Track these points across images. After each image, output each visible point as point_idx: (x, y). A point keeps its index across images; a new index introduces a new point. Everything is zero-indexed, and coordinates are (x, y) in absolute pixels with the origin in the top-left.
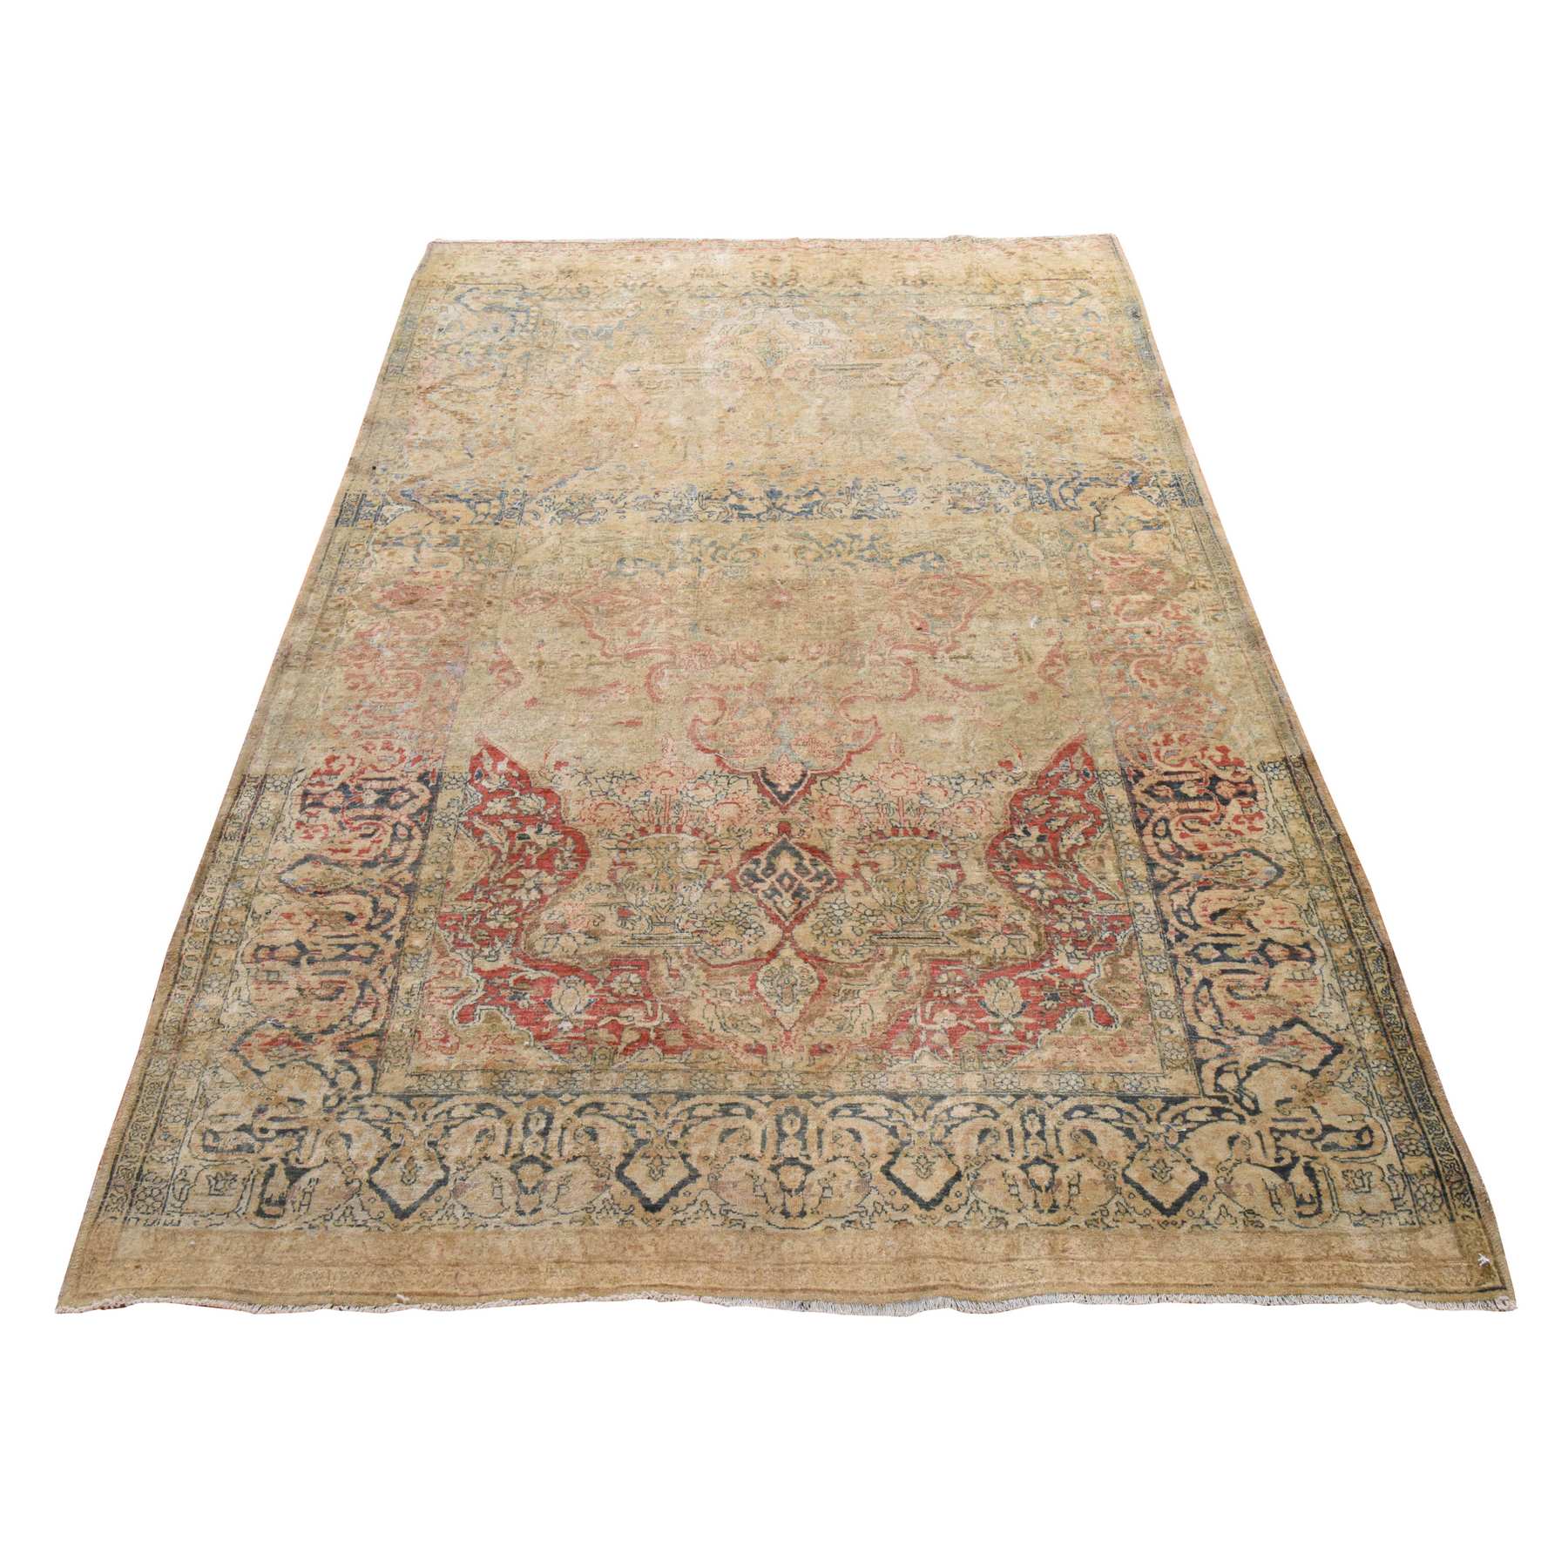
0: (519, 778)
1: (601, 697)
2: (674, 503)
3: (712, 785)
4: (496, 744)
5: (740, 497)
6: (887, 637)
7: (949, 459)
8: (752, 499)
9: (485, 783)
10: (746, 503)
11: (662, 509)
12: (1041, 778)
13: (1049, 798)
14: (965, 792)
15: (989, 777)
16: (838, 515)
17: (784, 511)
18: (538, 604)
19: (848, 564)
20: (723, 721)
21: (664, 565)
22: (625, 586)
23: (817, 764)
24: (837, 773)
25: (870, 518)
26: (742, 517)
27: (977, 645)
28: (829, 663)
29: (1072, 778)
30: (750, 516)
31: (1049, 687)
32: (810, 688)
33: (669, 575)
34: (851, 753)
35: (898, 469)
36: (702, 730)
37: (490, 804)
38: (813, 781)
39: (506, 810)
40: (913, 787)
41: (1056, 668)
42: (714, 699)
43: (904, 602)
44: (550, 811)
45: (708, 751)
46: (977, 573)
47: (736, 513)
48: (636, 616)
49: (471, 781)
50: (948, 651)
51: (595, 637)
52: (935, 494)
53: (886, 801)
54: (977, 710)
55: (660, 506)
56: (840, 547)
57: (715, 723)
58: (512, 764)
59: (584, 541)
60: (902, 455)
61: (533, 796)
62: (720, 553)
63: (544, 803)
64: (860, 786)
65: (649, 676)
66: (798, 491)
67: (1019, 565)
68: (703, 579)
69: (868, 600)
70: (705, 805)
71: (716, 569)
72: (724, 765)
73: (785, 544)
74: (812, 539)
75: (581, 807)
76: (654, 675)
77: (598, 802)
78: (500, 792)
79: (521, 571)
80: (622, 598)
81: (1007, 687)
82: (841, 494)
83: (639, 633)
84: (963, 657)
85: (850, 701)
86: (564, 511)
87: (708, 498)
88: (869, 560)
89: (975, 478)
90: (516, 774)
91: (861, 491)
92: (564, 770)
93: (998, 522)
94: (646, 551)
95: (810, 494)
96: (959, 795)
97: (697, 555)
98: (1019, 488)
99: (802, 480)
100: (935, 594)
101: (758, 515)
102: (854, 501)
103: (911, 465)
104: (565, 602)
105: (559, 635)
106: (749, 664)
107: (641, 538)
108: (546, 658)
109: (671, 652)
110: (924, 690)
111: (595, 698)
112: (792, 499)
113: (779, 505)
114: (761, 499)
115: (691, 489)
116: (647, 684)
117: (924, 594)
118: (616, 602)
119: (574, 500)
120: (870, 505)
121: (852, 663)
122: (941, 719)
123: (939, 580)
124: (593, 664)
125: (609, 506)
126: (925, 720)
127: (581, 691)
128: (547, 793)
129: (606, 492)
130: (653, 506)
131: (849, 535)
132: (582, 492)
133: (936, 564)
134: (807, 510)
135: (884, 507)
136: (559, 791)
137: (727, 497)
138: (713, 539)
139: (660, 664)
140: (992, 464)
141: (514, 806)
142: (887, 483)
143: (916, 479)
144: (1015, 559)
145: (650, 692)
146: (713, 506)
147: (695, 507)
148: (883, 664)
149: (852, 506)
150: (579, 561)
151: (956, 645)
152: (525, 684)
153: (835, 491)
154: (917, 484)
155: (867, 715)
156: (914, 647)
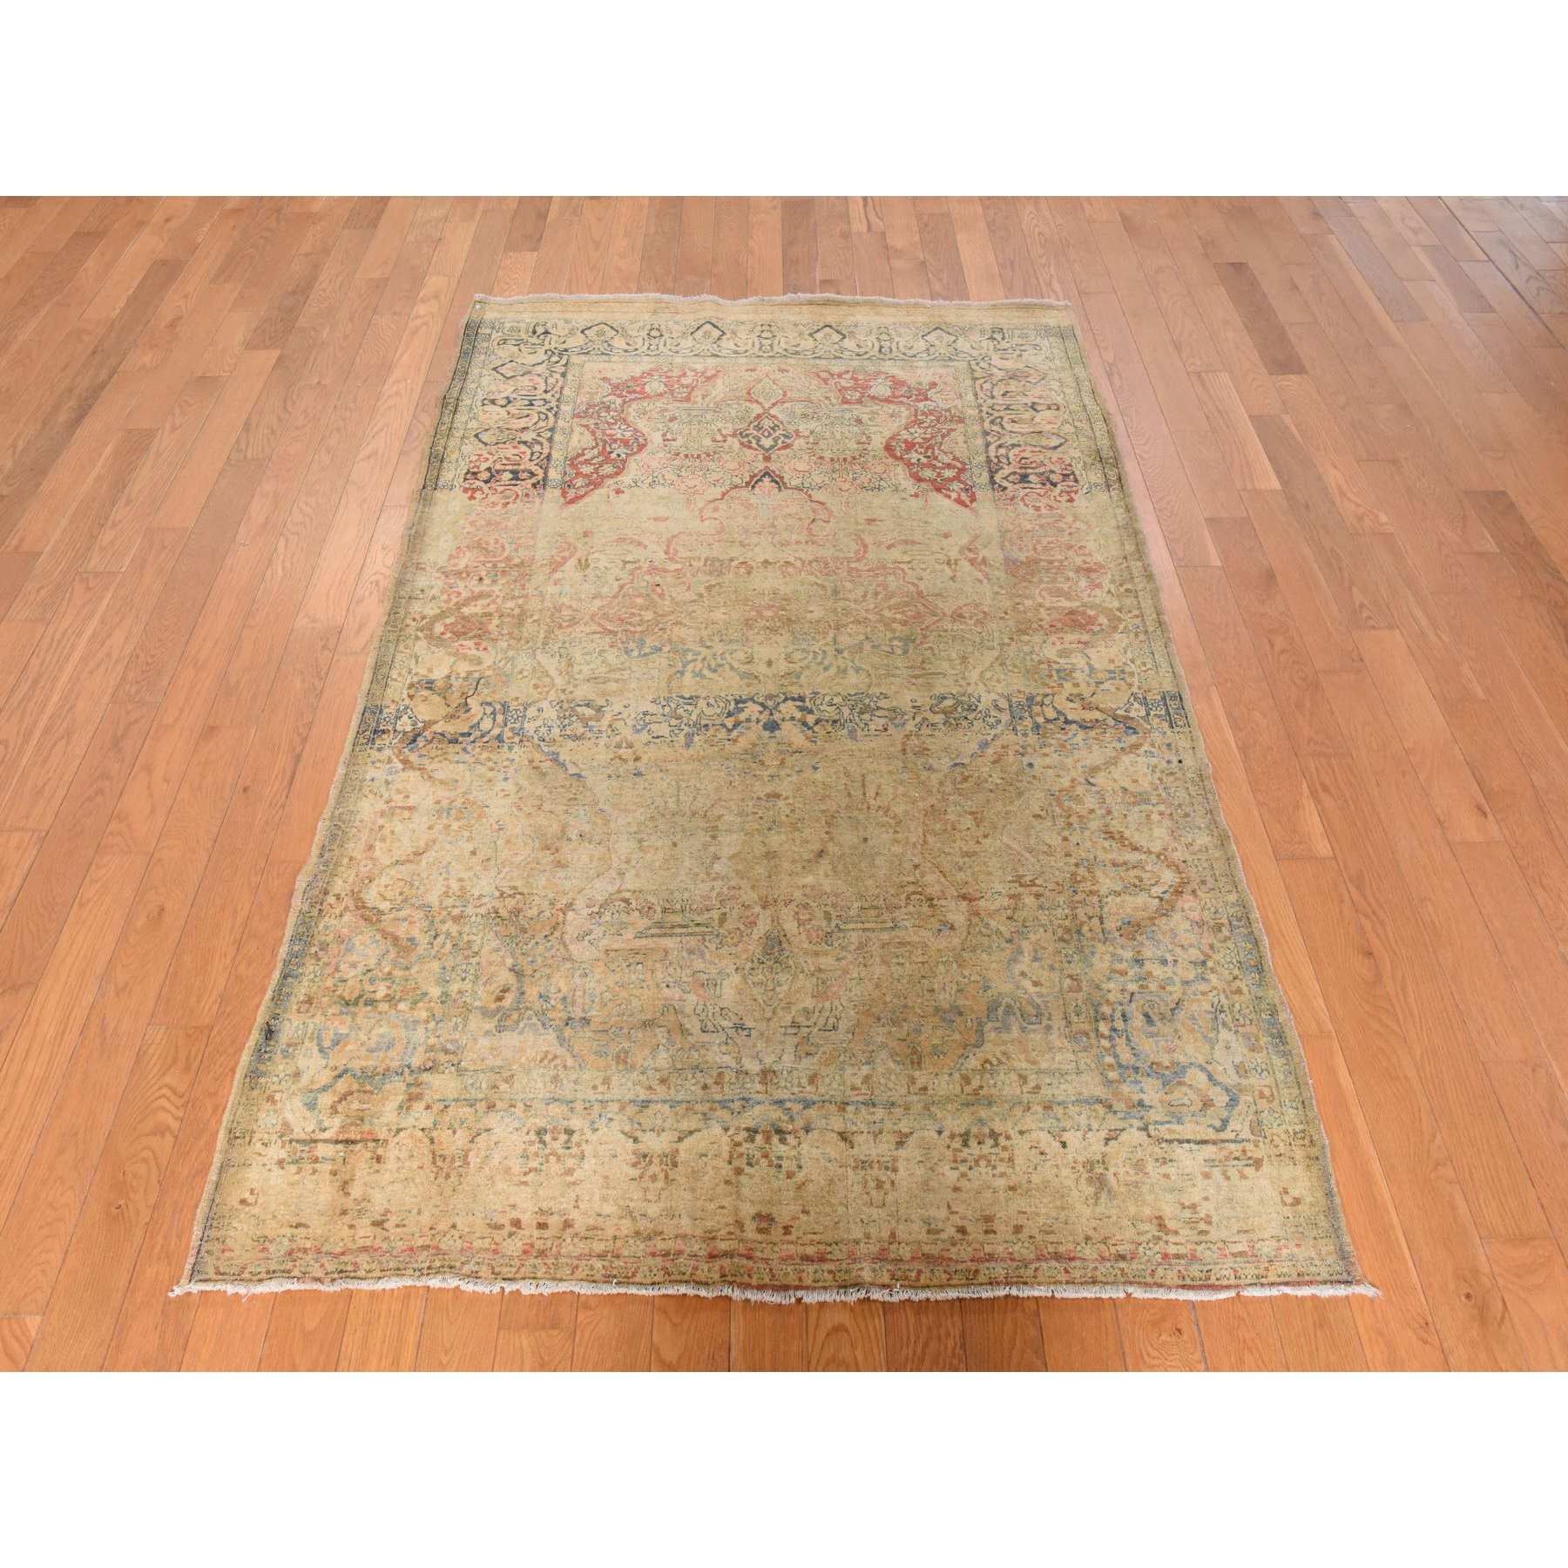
0: (940, 488)
1: (898, 538)
2: (866, 717)
3: (813, 483)
5: (805, 724)
6: (684, 580)
7: (590, 774)
8: (793, 718)
9: (962, 486)
10: (798, 715)
11: (878, 708)
12: (599, 485)
13: (598, 473)
15: (632, 484)
16: (712, 701)
17: (762, 705)
18: (966, 612)
19: (707, 647)
20: (808, 521)
21: (867, 646)
22: (898, 627)
23: (744, 493)
24: (731, 488)
25: (682, 697)
26: (802, 699)
27: (617, 572)
28: (732, 560)
29: (579, 485)
30: (793, 699)
31: (572, 540)
32: (747, 542)
34: (721, 499)
35: (645, 759)
36: (823, 515)
37: (954, 474)
38: (748, 484)
39: (943, 471)
40: (684, 480)
41: (562, 555)
42: (815, 536)
43: (666, 609)
44: (915, 470)
45: (817, 502)
46: (598, 636)
47: (808, 704)
48: (883, 600)
49: (971, 487)
50: (639, 568)
51: (913, 584)
52: (615, 724)
53: (702, 473)
54: (629, 525)
55: (880, 713)
56: (713, 665)
57: (814, 520)
58: (949, 497)
59: (944, 675)
60: (637, 779)
61: (928, 479)
62: (819, 659)
63: (920, 474)
64: (718, 481)
65: (865, 552)
66: (748, 729)
67: (560, 645)
68: (832, 632)
69: (694, 612)
70: (817, 472)
71: (821, 642)
72: (806, 494)
73: (762, 669)
74: (737, 671)
75: (896, 472)
76: (861, 553)
77: (886, 474)
78: (950, 481)
79: (990, 644)
80: (898, 616)
81: (603, 540)
82: (706, 726)
83: (878, 585)
84: (630, 562)
85: (719, 533)
86: (970, 710)
87: (835, 722)
88: (689, 650)
89: (571, 744)
90: (943, 490)
91: (686, 729)
92: (912, 492)
93: (564, 691)
94: (886, 662)
95: (736, 725)
96: (655, 475)
97: (839, 657)
98: (532, 732)
99: (743, 741)
100: (639, 616)
101: (786, 699)
102: (694, 717)
103: (631, 764)
104: (944, 614)
105: (941, 586)
106: (792, 560)
107: (893, 676)
108: (946, 568)
109: (850, 570)
110: (664, 539)
111: (903, 537)
112: (754, 718)
113: (767, 712)
114: (783, 720)
115: (852, 735)
116: (865, 546)
117: (648, 615)
118: (903, 612)
119: (965, 723)
120: (680, 711)
121: (714, 560)
122: (656, 519)
123: (632, 629)
124: (909, 562)
125: (929, 715)
126: (667, 519)
127: (913, 543)
128: (920, 480)
129: (936, 733)
130: (886, 713)
131: (703, 677)
132: (960, 733)
133: (632, 645)
134: (740, 705)
135: (667, 709)
136: (912, 481)
137: (817, 723)
138: (826, 674)
139: (858, 560)
140: (549, 764)
141: (939, 474)
142: (658, 740)
143: (630, 746)
144: (562, 651)
145: (862, 540)
146: (831, 712)
147: (846, 711)
148: (691, 558)
149: (697, 711)
150: (943, 654)
151: (632, 573)
152: (956, 549)
153: (711, 731)
154: (629, 738)
155: (707, 523)
156: (666, 571)
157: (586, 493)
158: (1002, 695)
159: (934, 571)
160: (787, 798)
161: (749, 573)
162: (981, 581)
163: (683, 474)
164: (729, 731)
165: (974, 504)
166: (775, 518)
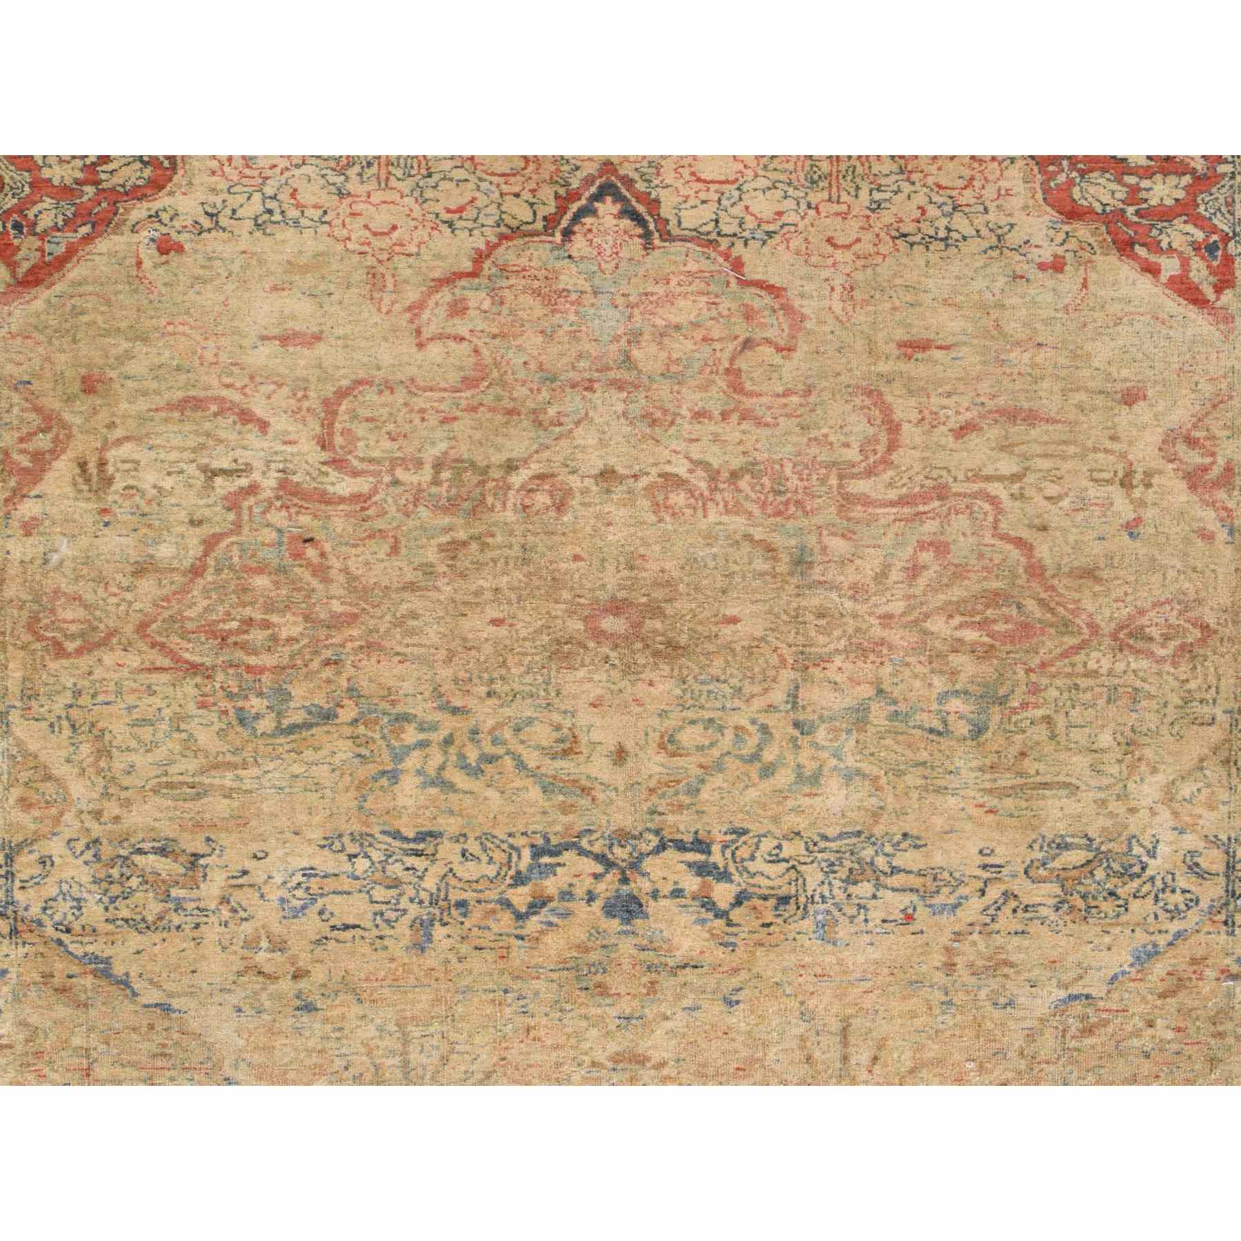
0: (1131, 244)
1: (990, 404)
2: (865, 889)
3: (748, 218)
4: (1192, 312)
5: (708, 904)
6: (380, 524)
7: (192, 1004)
8: (677, 893)
9: (1199, 235)
10: (691, 883)
11: (895, 870)
12: (103, 223)
13: (96, 183)
14: (257, 197)
15: (206, 223)
16: (473, 847)
17: (600, 858)
18: (1154, 625)
19: (455, 711)
20: (731, 347)
21: (879, 714)
22: (965, 664)
23: (539, 254)
24: (503, 237)
25: (397, 835)
26: (701, 845)
27: (191, 499)
28: (511, 466)
29: (45, 222)
30: (681, 847)
31: (52, 402)
32: (552, 412)
33: (866, 691)
34: (473, 274)
35: (319, 974)
36: (776, 327)
37: (1181, 194)
38: (550, 222)
39: (1145, 184)
40: (358, 208)
41: (30, 446)
42: (750, 394)
43: (337, 607)
44: (1062, 178)
45: (760, 284)
46: (164, 678)
47: (716, 857)
48: (932, 589)
49: (1226, 239)
50: (253, 489)
51: (1019, 542)
52: (237, 897)
53: (410, 183)
54: (209, 355)
55: (897, 880)
56: (472, 756)
57: (748, 344)
58: (1152, 270)
59: (1072, 789)
60: (305, 1018)
61: (1099, 209)
62: (749, 747)
63: (1076, 194)
64: (461, 210)
65: (892, 446)
66: (567, 914)
67: (67, 698)
68: (787, 675)
69: (414, 615)
70: (762, 183)
71: (758, 704)
72: (727, 256)
73: (600, 768)
74: (534, 774)
75: (1004, 184)
76: (881, 448)
77: (968, 193)
78: (1166, 215)
79: (1206, 710)
80: (970, 635)
81: (142, 405)
82: (462, 904)
83: (922, 546)
84: (223, 472)
85: (469, 383)
86: (1126, 874)
87: (784, 900)
88: (406, 718)
89: (135, 940)
90: (1141, 251)
91: (414, 910)
92: (1046, 255)
93: (97, 815)
94: (924, 755)
95: (537, 905)
96: (269, 191)
97: (804, 741)
98: (35, 911)
99: (554, 944)
100: (266, 625)
101: (662, 847)
102: (430, 883)
103: (286, 986)
104: (1094, 628)
105: (1097, 548)
106: (681, 468)
107: (938, 790)
108: (1117, 494)
109: (848, 500)
110: (313, 402)
111: (1001, 401)
112: (579, 892)
113: (612, 877)
114: (655, 895)
115: (825, 930)
116: (894, 428)
117: (290, 625)
118: (981, 625)
119: (1108, 907)
120: (396, 869)
121: (460, 465)
122: (285, 340)
123: (252, 660)
124: (1015, 478)
125: (1021, 886)
126: (317, 338)
127: (1032, 418)
128: (1073, 213)
129: (1034, 928)
130: (916, 882)
131: (449, 786)
132: (1091, 930)
133: (256, 704)
134: (546, 860)
135: (362, 865)
136: (1050, 214)
137: (738, 902)
138: (767, 785)
139: (870, 472)
140: (89, 981)
141: (1134, 190)
142: (348, 934)
143: (279, 946)
144: (74, 713)
145: (887, 411)
146: (771, 876)
147: (813, 876)
148: (394, 463)
149: (438, 869)
150: (1075, 734)
151: (233, 503)
152: (1153, 437)
153: (476, 915)
154: (276, 928)
155: (435, 351)
156: (325, 499)
157: (71, 252)
158: (1214, 841)
159: (1082, 504)
160: (662, 1064)
161: (560, 507)
162: (1207, 537)
163: (353, 186)
164: (520, 917)
165: (1227, 296)
166: (635, 337)
